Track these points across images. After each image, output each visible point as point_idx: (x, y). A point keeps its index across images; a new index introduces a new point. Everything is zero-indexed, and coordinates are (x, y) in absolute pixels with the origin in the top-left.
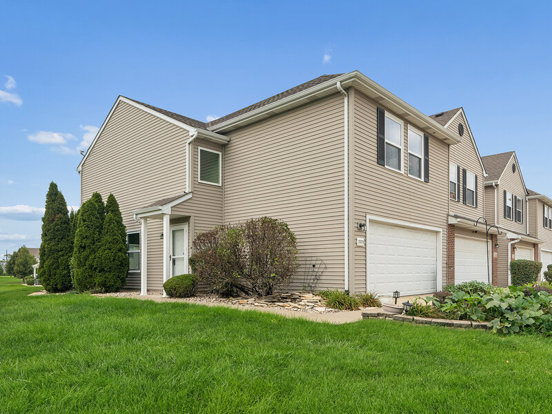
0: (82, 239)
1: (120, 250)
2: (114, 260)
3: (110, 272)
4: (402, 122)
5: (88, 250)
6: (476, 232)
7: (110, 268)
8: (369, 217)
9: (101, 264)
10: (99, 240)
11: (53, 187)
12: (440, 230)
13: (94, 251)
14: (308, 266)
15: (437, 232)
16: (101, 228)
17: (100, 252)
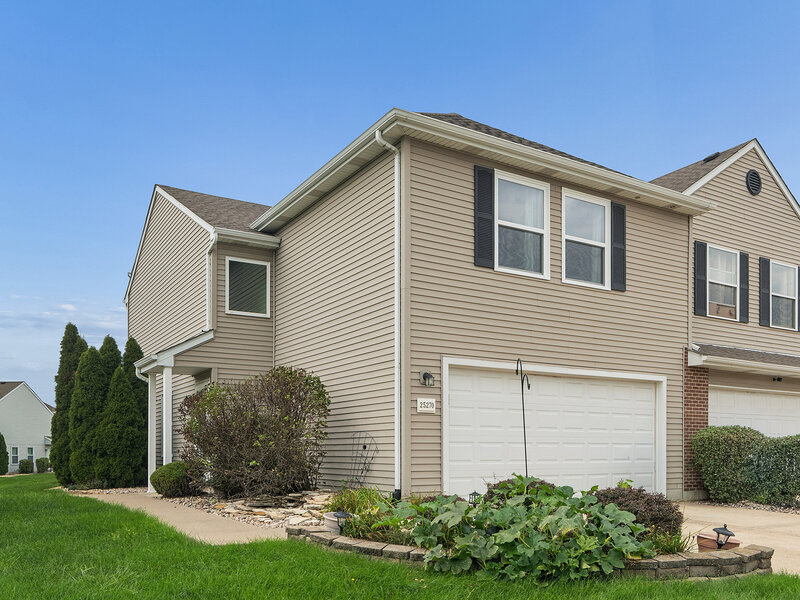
0: (77, 408)
1: (131, 423)
2: (120, 438)
3: (115, 456)
4: (545, 187)
5: (85, 424)
6: (779, 379)
7: (115, 450)
8: (447, 361)
9: (102, 444)
10: (101, 409)
11: (71, 330)
12: (663, 378)
13: (93, 425)
14: (355, 448)
15: (656, 383)
16: (105, 389)
17: (100, 427)
